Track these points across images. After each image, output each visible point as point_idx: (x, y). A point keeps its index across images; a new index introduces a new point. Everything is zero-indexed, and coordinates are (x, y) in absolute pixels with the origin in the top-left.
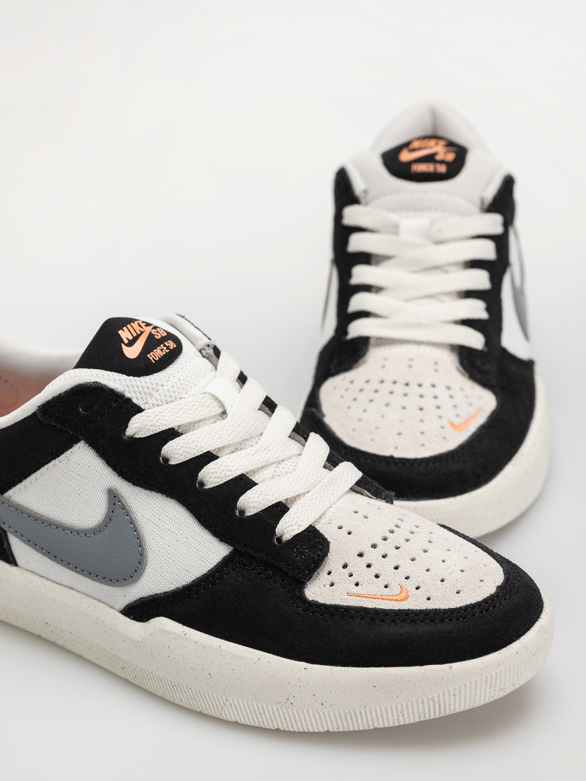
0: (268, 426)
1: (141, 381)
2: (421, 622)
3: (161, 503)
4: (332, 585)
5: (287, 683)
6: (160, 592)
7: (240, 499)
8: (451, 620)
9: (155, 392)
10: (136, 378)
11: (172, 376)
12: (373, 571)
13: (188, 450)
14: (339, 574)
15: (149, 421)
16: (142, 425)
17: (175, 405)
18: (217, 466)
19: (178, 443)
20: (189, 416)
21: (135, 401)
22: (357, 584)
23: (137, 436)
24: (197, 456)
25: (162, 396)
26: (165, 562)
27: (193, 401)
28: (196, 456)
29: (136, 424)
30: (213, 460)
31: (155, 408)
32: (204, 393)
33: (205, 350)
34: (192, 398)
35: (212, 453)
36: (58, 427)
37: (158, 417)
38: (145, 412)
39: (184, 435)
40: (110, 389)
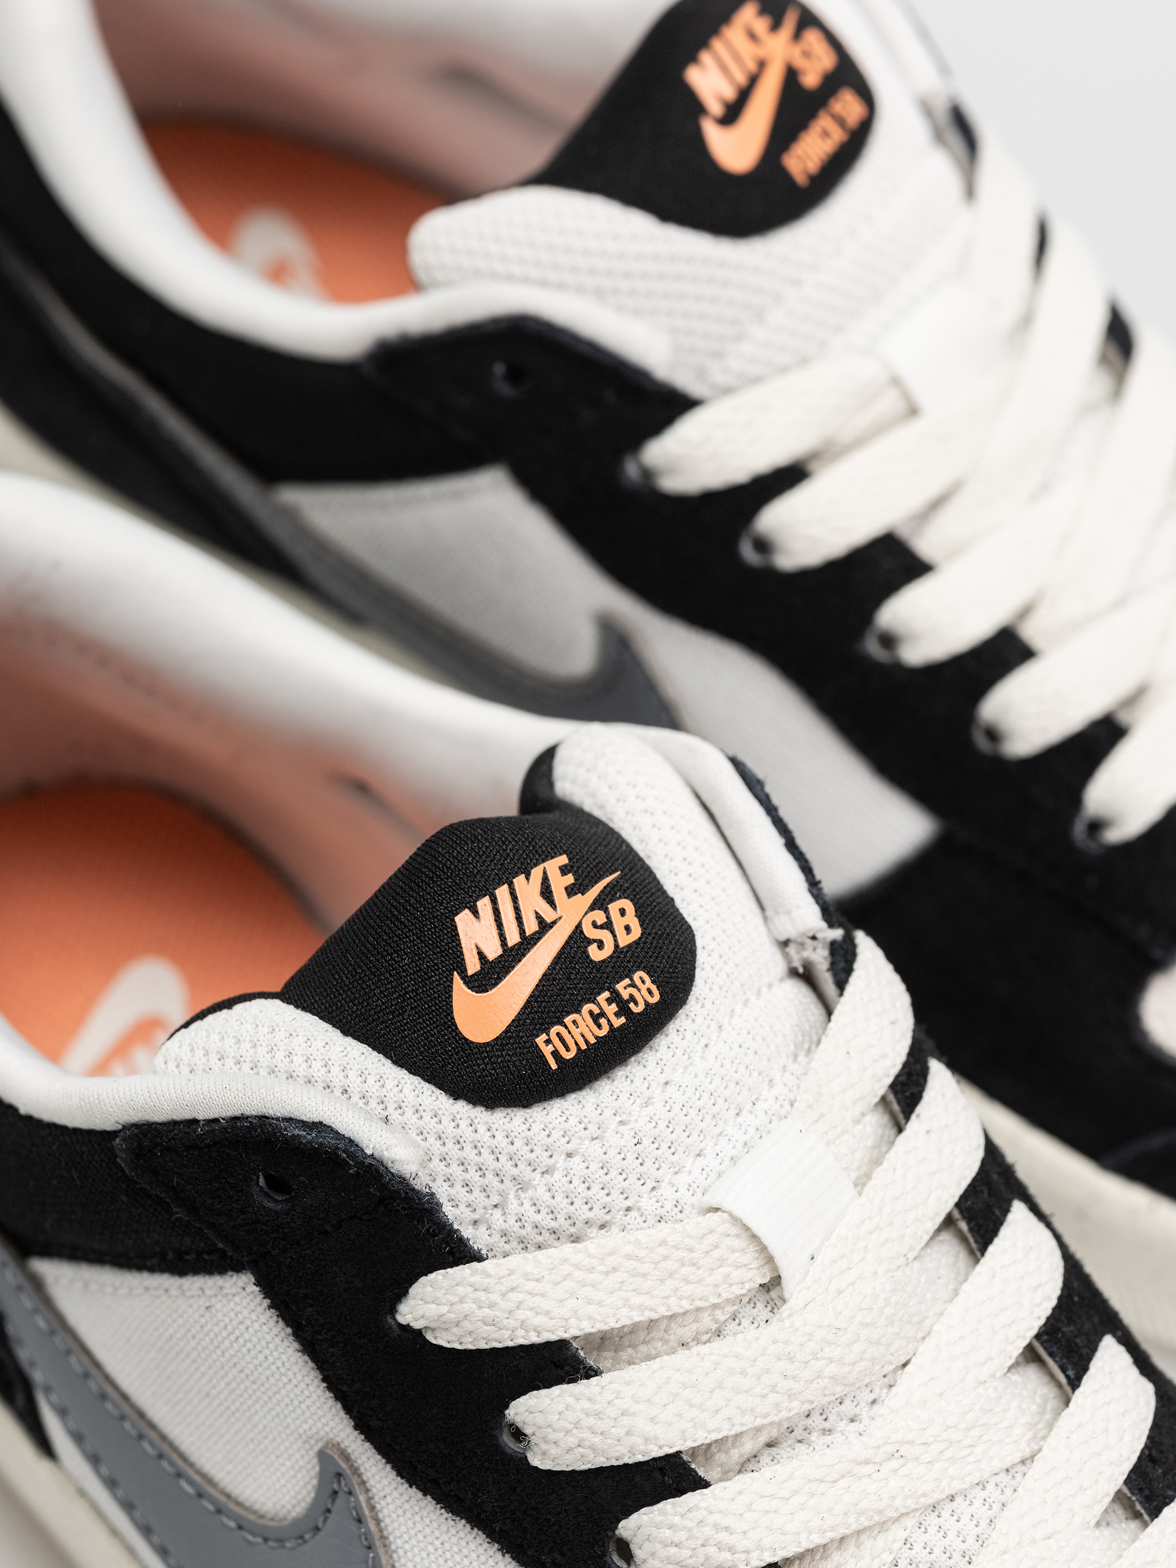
0: (936, 1328)
1: (494, 1127)
9: (537, 1175)
10: (479, 1113)
11: (618, 1118)
13: (597, 1440)
15: (480, 1308)
16: (452, 1316)
17: (589, 1255)
19: (568, 1407)
20: (636, 1300)
21: (452, 1212)
23: (431, 1337)
24: (626, 1465)
25: (559, 1197)
27: (663, 1243)
28: (620, 1463)
29: (433, 1306)
30: (680, 1492)
31: (517, 1260)
32: (717, 1210)
33: (802, 944)
34: (664, 1229)
35: (685, 1465)
36: (180, 1213)
37: (514, 1297)
38: (475, 1264)
39: (594, 1380)
40: (366, 1156)
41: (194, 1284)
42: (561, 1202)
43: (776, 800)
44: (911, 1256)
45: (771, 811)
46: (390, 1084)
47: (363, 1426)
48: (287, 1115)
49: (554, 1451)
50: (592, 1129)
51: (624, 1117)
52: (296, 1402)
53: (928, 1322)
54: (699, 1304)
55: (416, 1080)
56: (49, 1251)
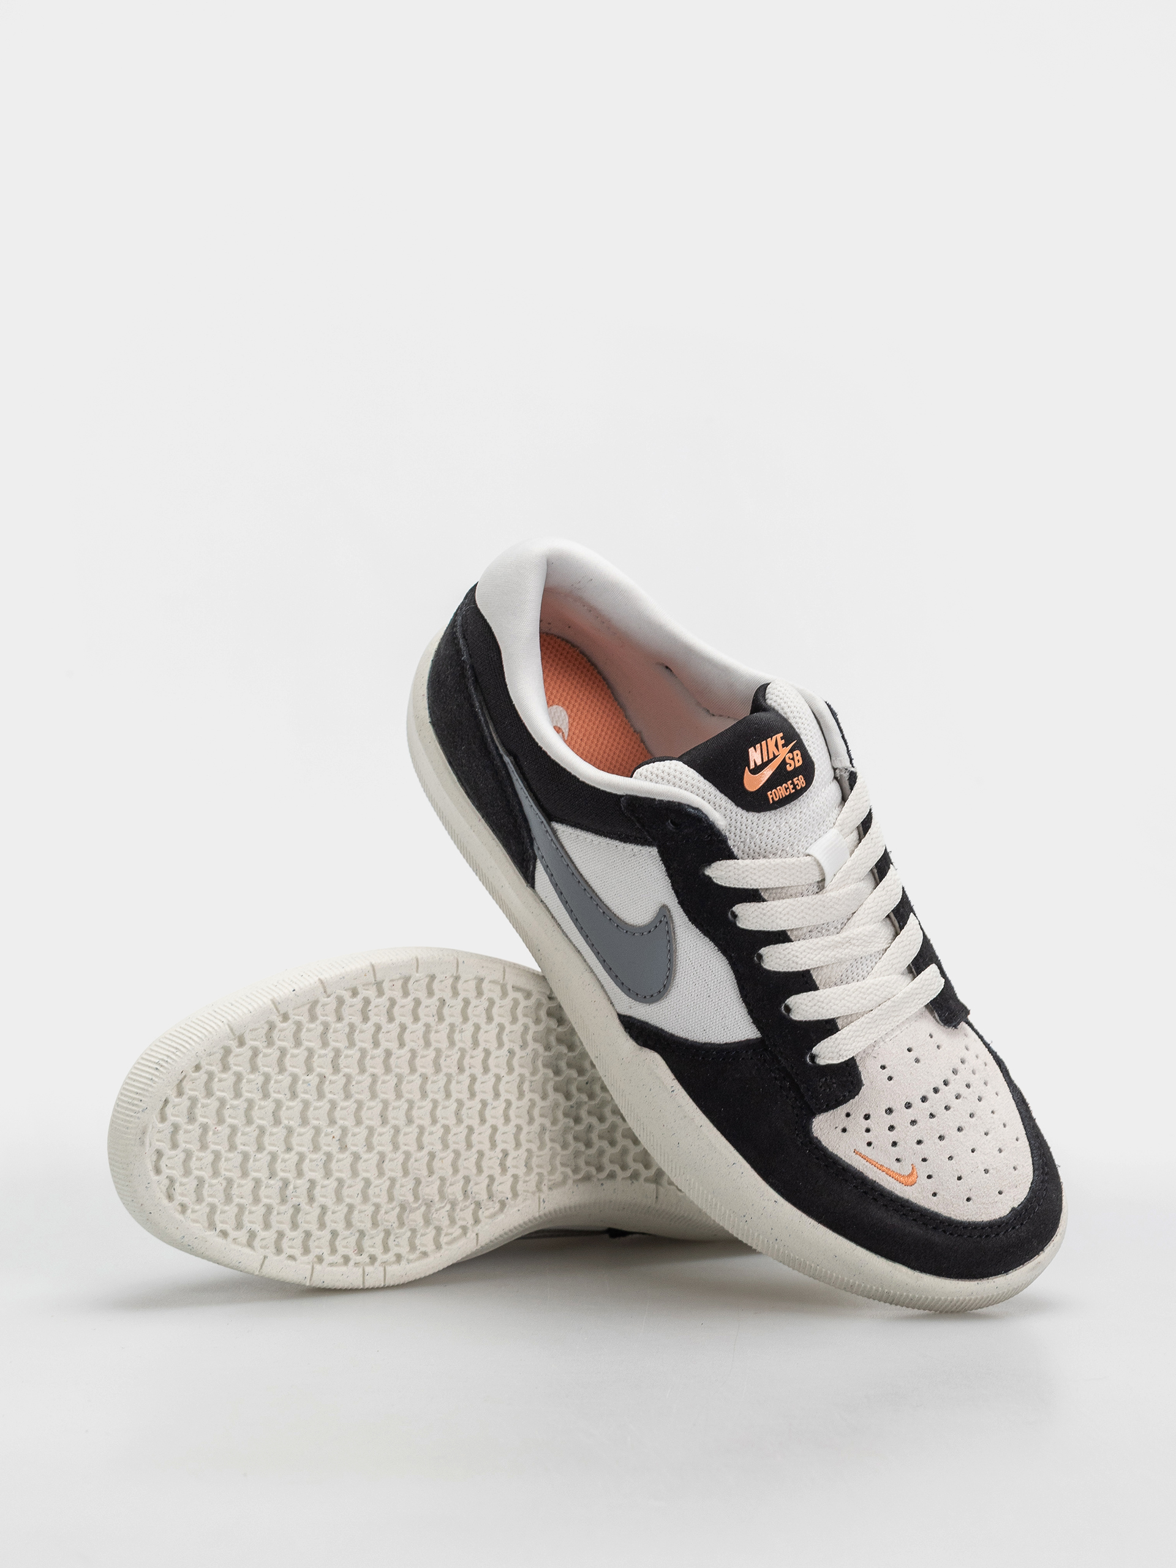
1: (748, 817)
2: (913, 1220)
3: (710, 951)
4: (844, 1130)
5: (751, 1204)
6: (668, 1030)
7: (793, 997)
8: (944, 1232)
9: (758, 835)
10: (744, 812)
12: (893, 1136)
13: (762, 921)
14: (857, 1124)
15: (734, 874)
16: (724, 875)
17: (770, 864)
18: (784, 952)
19: (755, 910)
20: (781, 880)
21: (731, 843)
22: (869, 1144)
23: (715, 880)
24: (769, 932)
25: (763, 843)
26: (686, 1008)
27: (792, 863)
28: (768, 930)
29: (720, 870)
30: (783, 942)
31: (748, 861)
32: (809, 855)
33: (841, 770)
34: (794, 860)
35: (787, 934)
36: (638, 825)
37: (747, 873)
38: (736, 860)
39: (765, 903)
40: (710, 821)
41: (629, 847)
42: (763, 845)
43: (840, 721)
44: (861, 879)
45: (838, 724)
46: (718, 798)
47: (682, 903)
48: (688, 804)
49: (747, 923)
50: (778, 823)
51: (787, 821)
52: (657, 891)
53: (862, 901)
54: (799, 884)
55: (726, 798)
56: (562, 821)
